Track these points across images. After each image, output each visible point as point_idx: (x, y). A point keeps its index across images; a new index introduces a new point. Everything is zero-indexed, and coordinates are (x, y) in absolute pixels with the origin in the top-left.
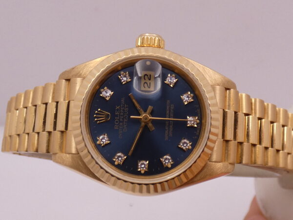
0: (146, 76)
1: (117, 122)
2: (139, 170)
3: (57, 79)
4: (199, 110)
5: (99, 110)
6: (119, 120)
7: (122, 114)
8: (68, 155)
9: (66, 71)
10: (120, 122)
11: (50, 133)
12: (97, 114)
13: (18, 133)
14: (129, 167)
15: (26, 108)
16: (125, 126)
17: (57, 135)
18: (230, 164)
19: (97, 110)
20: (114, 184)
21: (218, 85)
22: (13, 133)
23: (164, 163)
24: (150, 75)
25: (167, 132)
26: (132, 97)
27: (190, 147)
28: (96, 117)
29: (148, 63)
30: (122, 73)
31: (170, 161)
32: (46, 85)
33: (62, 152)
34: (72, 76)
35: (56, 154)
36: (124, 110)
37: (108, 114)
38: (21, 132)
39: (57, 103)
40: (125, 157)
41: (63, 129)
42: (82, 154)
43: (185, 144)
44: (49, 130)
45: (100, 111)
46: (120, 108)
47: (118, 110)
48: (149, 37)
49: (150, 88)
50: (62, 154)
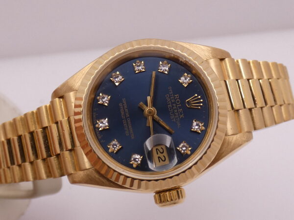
1: (178, 101)
6: (177, 104)
7: (176, 111)
10: (175, 103)
16: (168, 100)
36: (175, 115)
46: (179, 116)
49: (157, 149)
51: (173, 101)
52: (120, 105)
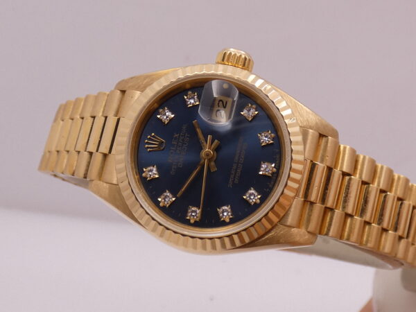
0: (221, 102)
2: (188, 218)
3: (113, 89)
4: (278, 156)
5: (153, 134)
8: (105, 184)
9: (123, 81)
11: (91, 154)
12: (149, 139)
13: (58, 149)
14: (176, 213)
15: (72, 119)
17: (98, 158)
18: (309, 232)
19: (150, 135)
20: (154, 230)
21: (311, 128)
22: (53, 149)
23: (221, 215)
25: (232, 176)
26: (196, 126)
27: (258, 201)
29: (225, 86)
30: (190, 92)
31: (230, 214)
32: (99, 94)
33: (100, 180)
34: (129, 87)
35: (93, 180)
37: (163, 142)
38: (61, 149)
39: (106, 117)
40: (174, 199)
41: (106, 151)
42: (121, 185)
43: (252, 196)
44: (91, 151)
45: (153, 136)
48: (233, 53)
50: (99, 182)
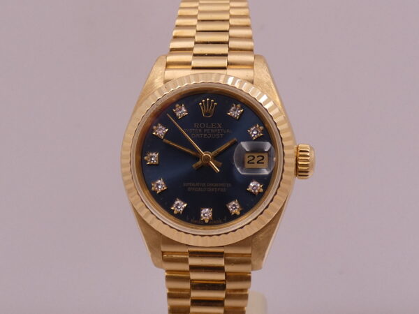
0: (261, 158)
1: (202, 125)
7: (212, 131)
10: (203, 130)
12: (210, 101)
16: (198, 136)
24: (263, 163)
25: (193, 184)
28: (206, 100)
36: (216, 133)
37: (210, 115)
45: (213, 104)
47: (217, 126)
49: (248, 163)
51: (200, 131)
52: (189, 189)
